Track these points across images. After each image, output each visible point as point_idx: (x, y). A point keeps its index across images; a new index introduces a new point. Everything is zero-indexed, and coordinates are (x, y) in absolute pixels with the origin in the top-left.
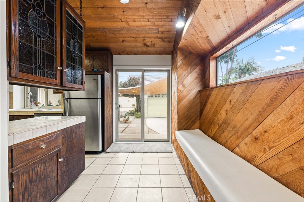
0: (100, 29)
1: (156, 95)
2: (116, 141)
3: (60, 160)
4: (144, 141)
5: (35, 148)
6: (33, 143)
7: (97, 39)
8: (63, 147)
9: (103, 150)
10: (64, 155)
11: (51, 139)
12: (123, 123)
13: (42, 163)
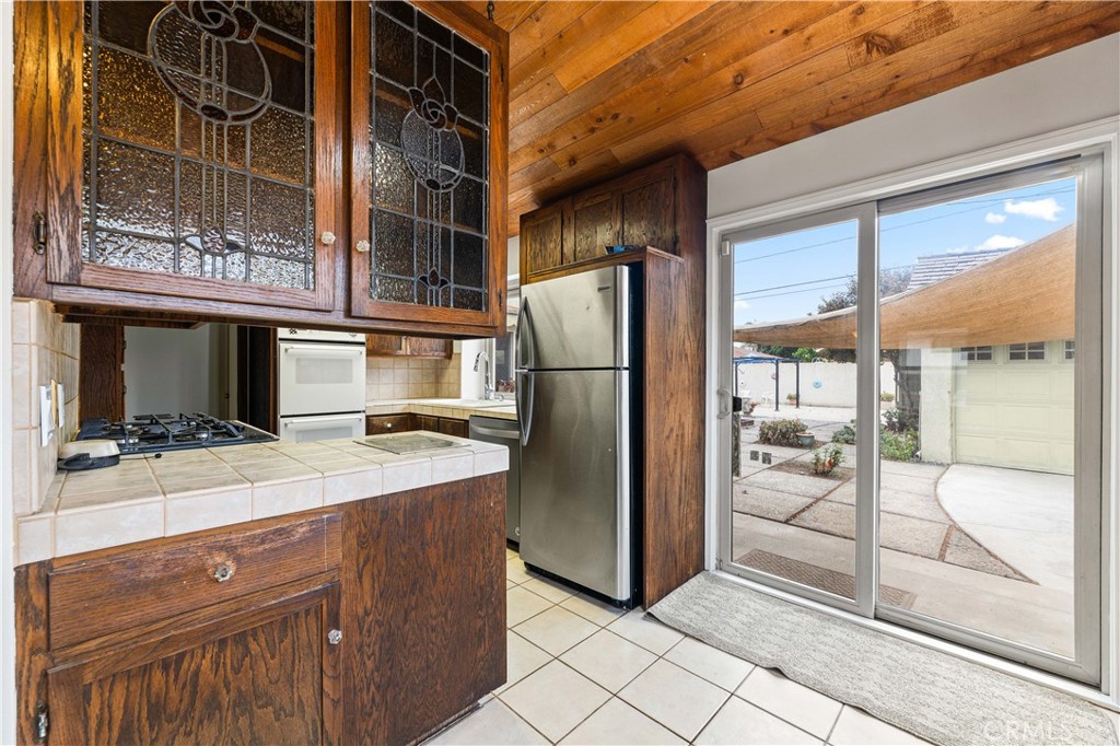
0: (628, 69)
1: (1013, 347)
2: (719, 568)
3: (336, 636)
4: (876, 618)
5: (177, 578)
6: (171, 557)
7: (631, 120)
8: (360, 577)
9: (638, 600)
10: (367, 613)
11: (279, 544)
12: (812, 474)
13: (223, 642)
